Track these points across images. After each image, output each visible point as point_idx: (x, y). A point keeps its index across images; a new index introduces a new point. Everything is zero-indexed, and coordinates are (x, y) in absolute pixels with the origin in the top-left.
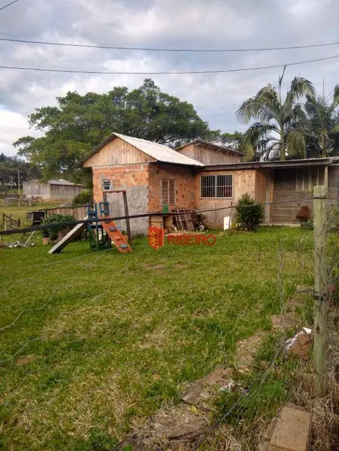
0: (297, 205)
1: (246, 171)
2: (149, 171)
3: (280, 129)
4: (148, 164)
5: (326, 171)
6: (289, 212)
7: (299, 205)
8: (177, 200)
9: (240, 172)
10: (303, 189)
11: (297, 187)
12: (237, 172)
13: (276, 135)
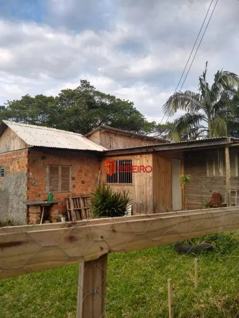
0: (208, 191)
1: (144, 156)
2: (28, 156)
3: (207, 118)
4: (28, 149)
5: (227, 152)
6: (202, 198)
7: (211, 191)
8: (74, 186)
9: (139, 157)
10: (214, 174)
11: (208, 171)
12: (135, 156)
13: (204, 124)
